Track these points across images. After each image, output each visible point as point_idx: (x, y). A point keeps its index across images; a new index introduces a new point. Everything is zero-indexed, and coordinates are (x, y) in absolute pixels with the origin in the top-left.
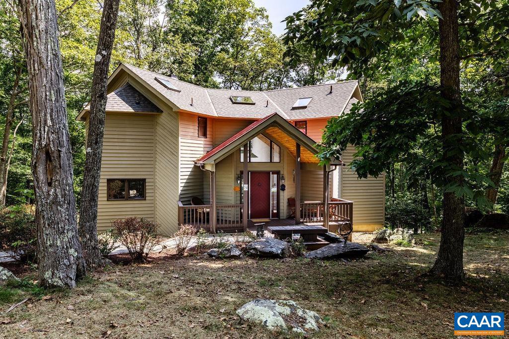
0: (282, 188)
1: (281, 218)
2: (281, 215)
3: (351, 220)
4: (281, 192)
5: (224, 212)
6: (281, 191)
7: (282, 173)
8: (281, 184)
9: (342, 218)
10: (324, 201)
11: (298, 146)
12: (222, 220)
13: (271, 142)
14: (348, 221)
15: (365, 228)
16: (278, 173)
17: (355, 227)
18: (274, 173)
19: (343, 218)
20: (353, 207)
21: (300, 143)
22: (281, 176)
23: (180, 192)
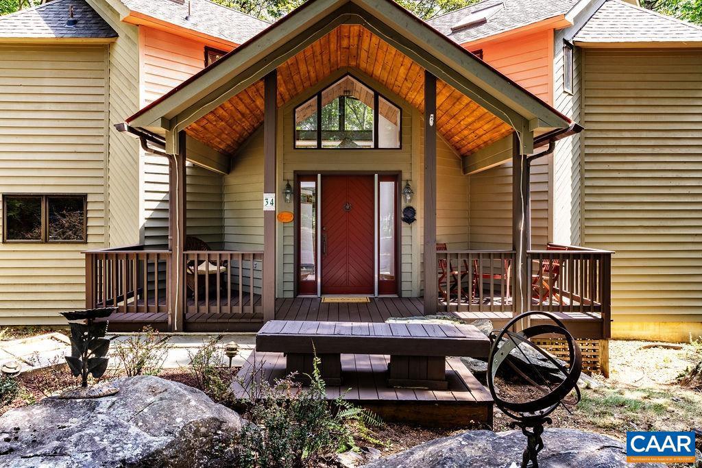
0: (405, 216)
1: (404, 295)
2: (405, 286)
3: (605, 308)
4: (405, 227)
5: (250, 273)
6: (404, 225)
7: (405, 176)
8: (404, 205)
9: (573, 298)
10: (515, 248)
11: (431, 81)
12: (246, 294)
13: (376, 95)
14: (597, 309)
15: (651, 329)
16: (395, 177)
17: (616, 328)
18: (385, 177)
19: (577, 299)
20: (613, 264)
21: (436, 71)
22: (404, 184)
23: (142, 222)
